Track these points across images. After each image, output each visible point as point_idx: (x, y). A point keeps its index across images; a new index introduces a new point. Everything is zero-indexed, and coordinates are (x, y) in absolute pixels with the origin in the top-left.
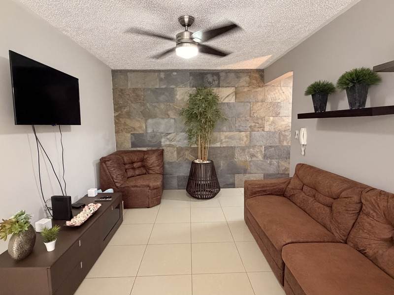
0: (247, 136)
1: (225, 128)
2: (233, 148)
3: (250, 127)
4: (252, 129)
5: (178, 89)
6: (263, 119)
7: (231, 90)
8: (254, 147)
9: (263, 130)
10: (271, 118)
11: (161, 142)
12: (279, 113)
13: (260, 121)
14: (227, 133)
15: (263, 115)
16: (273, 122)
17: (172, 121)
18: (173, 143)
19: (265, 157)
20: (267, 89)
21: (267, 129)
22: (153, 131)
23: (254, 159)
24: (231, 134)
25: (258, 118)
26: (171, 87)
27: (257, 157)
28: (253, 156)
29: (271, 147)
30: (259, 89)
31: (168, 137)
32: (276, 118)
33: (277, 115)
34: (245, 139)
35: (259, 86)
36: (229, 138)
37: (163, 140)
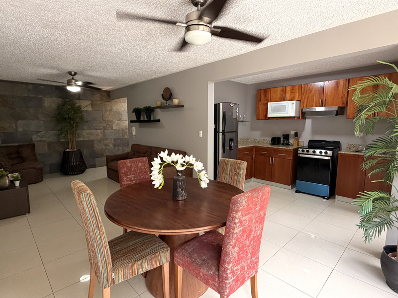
0: (101, 133)
1: (86, 128)
2: (93, 141)
3: (104, 127)
4: (105, 128)
5: (45, 99)
6: (111, 122)
7: (89, 102)
8: (107, 139)
9: (112, 129)
10: (117, 121)
11: (32, 138)
12: (121, 119)
13: (110, 123)
14: (87, 131)
15: (111, 119)
16: (118, 124)
17: (42, 122)
18: (43, 139)
19: (115, 145)
20: (112, 103)
21: (114, 128)
22: (24, 130)
23: (107, 147)
24: (91, 131)
25: (108, 122)
26: (40, 96)
27: (109, 146)
28: (106, 145)
29: (118, 139)
30: (107, 103)
31: (39, 134)
32: (119, 121)
33: (120, 119)
34: (101, 135)
35: (108, 101)
36: (89, 134)
37: (34, 137)
